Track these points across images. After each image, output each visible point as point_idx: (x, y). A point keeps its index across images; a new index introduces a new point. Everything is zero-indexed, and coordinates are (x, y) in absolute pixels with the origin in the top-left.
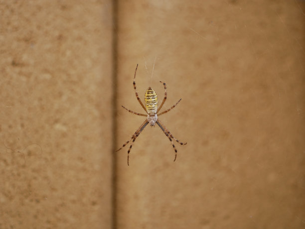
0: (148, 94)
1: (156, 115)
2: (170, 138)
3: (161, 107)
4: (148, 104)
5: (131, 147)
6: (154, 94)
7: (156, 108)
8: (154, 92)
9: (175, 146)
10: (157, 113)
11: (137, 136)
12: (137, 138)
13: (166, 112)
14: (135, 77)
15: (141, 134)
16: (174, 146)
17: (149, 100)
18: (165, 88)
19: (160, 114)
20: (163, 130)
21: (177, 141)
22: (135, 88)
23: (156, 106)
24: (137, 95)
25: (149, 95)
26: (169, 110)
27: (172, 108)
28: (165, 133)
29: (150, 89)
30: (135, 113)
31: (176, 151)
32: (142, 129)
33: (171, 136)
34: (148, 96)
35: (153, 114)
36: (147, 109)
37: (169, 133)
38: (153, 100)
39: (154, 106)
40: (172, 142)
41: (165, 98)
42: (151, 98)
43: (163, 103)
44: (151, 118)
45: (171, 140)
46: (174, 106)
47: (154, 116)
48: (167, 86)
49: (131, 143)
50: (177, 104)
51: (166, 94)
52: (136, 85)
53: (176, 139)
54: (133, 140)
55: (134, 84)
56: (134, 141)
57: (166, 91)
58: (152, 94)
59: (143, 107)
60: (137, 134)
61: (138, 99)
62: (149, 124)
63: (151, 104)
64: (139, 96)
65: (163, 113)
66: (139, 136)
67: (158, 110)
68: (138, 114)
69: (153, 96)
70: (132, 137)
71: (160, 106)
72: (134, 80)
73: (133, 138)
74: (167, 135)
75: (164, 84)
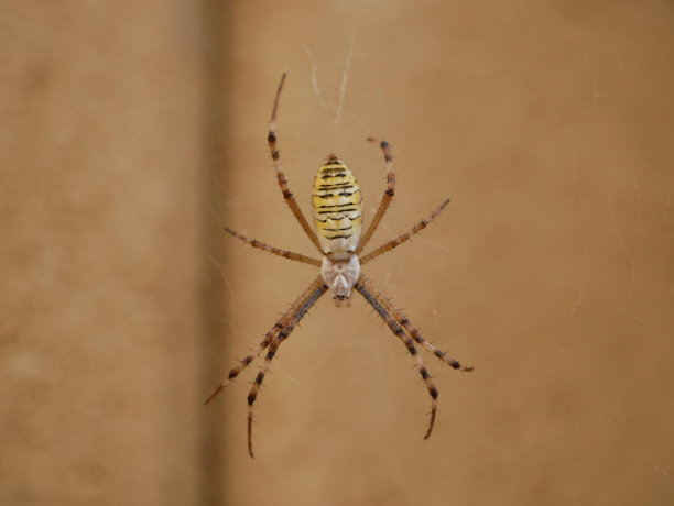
0: (325, 178)
1: (355, 259)
2: (408, 344)
3: (374, 227)
4: (323, 217)
5: (260, 379)
6: (349, 178)
7: (356, 232)
8: (348, 173)
9: (429, 372)
10: (358, 251)
11: (283, 336)
12: (283, 346)
13: (394, 244)
14: (273, 117)
15: (297, 328)
16: (424, 374)
17: (330, 201)
18: (388, 158)
19: (370, 257)
20: (383, 314)
21: (438, 355)
22: (275, 156)
23: (355, 224)
24: (282, 182)
25: (329, 181)
26: (405, 238)
27: (415, 231)
28: (390, 326)
29: (333, 160)
30: (276, 252)
31: (434, 394)
32: (300, 311)
33: (414, 334)
34: (325, 188)
35: (346, 255)
36: (321, 234)
37: (404, 322)
38: (345, 200)
39: (346, 223)
40: (420, 359)
41: (390, 193)
42: (336, 192)
43: (381, 213)
44: (336, 268)
45: (413, 351)
46: (423, 225)
47: (347, 261)
48: (393, 152)
49: (259, 364)
50: (433, 216)
51: (390, 178)
52: (279, 145)
53: (434, 348)
54: (266, 351)
55: (272, 139)
56: (271, 355)
57: (389, 167)
58: (340, 180)
59: (307, 229)
60: (283, 331)
61: (287, 195)
62: (329, 295)
63: (335, 215)
64: (291, 188)
65: (382, 250)
66: (292, 336)
67: (364, 240)
68: (287, 255)
69: (345, 185)
70: (262, 339)
71: (368, 222)
72: (273, 127)
73: (265, 344)
74: (398, 333)
75: (384, 145)
